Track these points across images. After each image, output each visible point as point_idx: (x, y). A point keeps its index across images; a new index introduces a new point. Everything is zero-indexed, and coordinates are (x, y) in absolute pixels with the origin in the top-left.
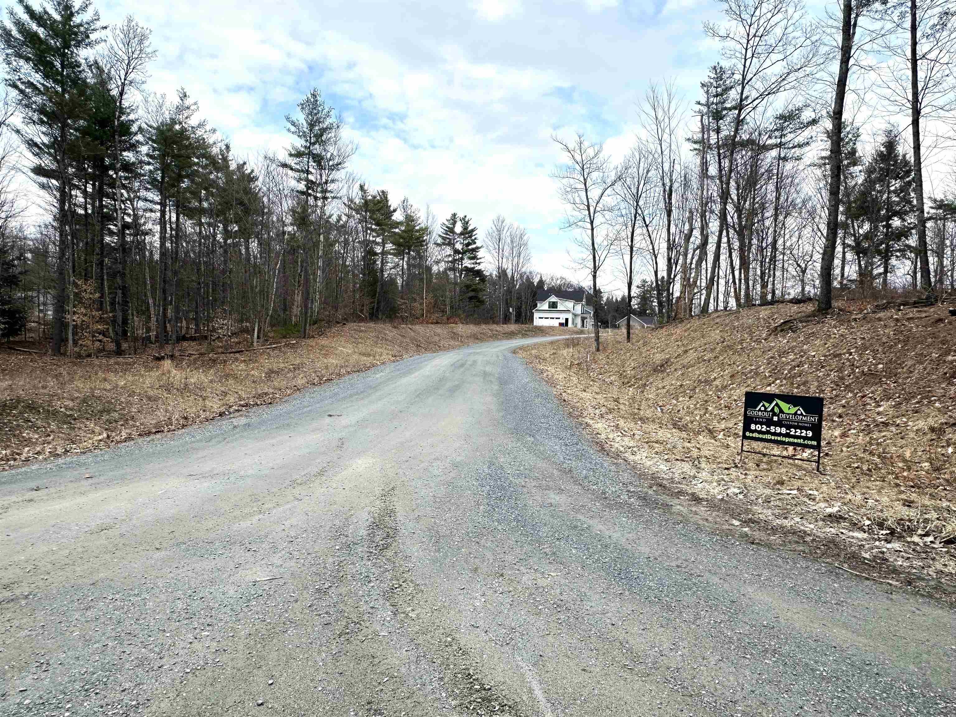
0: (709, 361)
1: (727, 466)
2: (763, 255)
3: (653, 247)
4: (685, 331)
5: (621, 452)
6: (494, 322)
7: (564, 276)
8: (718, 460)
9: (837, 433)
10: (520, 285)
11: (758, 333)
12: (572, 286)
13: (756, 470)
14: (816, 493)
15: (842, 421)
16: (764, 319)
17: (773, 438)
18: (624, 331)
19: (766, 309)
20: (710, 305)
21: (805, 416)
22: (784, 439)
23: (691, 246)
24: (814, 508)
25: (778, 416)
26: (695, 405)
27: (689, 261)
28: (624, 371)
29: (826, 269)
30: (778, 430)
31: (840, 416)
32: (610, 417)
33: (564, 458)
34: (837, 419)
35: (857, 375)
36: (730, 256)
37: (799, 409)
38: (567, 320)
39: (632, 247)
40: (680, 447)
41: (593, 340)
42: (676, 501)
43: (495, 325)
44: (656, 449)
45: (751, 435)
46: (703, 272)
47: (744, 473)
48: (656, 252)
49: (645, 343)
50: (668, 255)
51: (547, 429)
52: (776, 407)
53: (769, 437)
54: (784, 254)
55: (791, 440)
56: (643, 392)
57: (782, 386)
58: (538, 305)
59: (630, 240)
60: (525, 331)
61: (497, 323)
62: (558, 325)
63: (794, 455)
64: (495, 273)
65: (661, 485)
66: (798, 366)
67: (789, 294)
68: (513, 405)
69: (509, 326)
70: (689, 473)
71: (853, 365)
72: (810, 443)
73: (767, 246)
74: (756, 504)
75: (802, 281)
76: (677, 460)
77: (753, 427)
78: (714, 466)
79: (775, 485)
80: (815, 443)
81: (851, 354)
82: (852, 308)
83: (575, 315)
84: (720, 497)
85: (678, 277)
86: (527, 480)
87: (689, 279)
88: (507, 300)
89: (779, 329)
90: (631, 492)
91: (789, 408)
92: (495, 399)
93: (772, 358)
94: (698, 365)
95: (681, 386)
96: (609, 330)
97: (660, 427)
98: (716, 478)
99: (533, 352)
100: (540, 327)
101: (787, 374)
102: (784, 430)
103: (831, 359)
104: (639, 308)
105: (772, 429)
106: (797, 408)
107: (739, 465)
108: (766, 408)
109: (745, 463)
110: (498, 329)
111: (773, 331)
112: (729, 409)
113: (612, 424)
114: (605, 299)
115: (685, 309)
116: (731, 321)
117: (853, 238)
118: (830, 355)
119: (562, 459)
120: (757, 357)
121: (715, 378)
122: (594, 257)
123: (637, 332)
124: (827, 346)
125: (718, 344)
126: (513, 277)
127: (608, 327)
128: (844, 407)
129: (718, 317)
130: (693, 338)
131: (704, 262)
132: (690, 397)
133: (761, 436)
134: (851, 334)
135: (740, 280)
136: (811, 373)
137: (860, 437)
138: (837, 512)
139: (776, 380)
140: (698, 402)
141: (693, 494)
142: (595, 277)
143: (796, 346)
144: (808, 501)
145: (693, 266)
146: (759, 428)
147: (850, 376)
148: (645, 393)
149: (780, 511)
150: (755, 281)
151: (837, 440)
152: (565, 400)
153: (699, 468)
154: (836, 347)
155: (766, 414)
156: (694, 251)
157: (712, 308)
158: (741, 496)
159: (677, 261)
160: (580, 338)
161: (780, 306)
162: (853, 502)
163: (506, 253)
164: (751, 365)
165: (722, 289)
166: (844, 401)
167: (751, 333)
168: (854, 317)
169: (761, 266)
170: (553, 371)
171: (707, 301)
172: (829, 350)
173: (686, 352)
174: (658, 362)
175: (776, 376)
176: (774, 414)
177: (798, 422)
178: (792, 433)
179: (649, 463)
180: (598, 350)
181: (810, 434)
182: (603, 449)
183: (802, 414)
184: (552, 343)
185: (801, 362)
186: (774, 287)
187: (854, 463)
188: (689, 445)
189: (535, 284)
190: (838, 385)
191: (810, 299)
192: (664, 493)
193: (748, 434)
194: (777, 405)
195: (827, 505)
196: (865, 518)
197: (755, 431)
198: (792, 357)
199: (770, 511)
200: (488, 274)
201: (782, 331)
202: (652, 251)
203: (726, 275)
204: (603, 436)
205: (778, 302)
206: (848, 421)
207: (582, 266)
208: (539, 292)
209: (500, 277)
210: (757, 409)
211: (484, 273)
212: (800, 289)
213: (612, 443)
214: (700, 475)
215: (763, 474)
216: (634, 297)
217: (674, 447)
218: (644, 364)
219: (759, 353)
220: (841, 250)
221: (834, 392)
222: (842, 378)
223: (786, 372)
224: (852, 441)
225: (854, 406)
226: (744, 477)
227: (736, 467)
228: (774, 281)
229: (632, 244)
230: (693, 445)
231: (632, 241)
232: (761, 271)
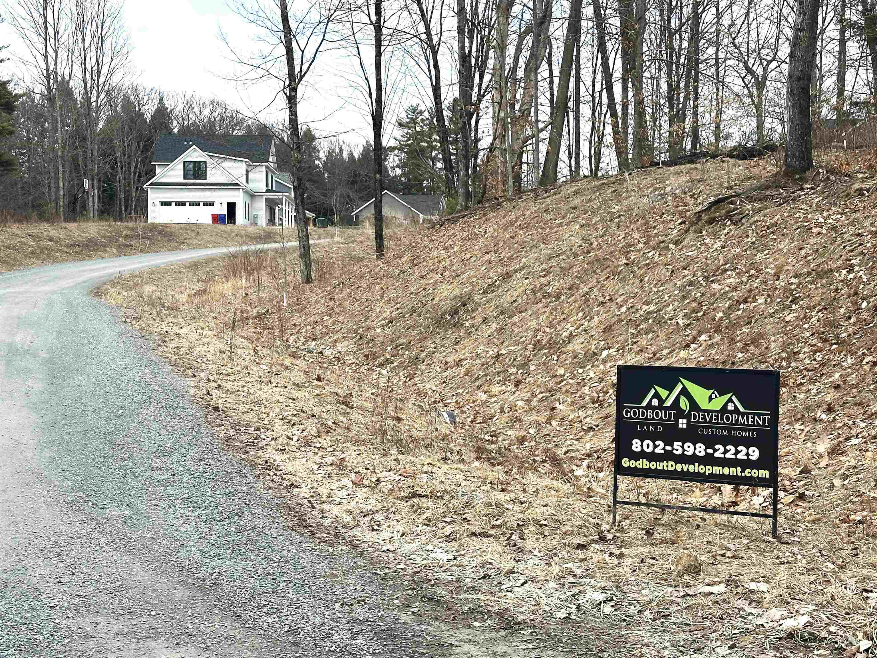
0: (558, 297)
1: (580, 540)
2: (672, 49)
3: (427, 26)
4: (505, 228)
5: (345, 526)
6: (42, 217)
7: (219, 98)
8: (564, 529)
9: (822, 447)
10: (109, 121)
11: (661, 227)
12: (240, 122)
13: (644, 545)
14: (763, 587)
15: (834, 419)
16: (676, 197)
17: (679, 467)
18: (370, 231)
19: (678, 174)
20: (561, 165)
21: (743, 414)
22: (701, 469)
23: (514, 26)
24: (759, 621)
25: (687, 417)
26: (528, 401)
27: (509, 61)
28: (368, 329)
29: (799, 79)
30: (689, 449)
31: (830, 410)
32: (326, 441)
33: (203, 554)
34: (824, 416)
35: (865, 315)
36: (602, 47)
37: (730, 400)
38: (231, 207)
39: (378, 27)
40: (479, 503)
41: (297, 254)
42: (464, 634)
43: (46, 225)
44: (428, 514)
45: (633, 464)
46: (543, 86)
47: (617, 552)
48: (435, 39)
49: (415, 262)
50: (462, 48)
51: (166, 483)
52: (682, 397)
53: (670, 466)
54: (717, 44)
55: (718, 470)
56: (411, 377)
57: (711, 346)
58: (158, 170)
59: (373, 10)
60: (126, 237)
61: (51, 219)
62: (209, 221)
63: (735, 504)
64: (39, 89)
65: (430, 599)
66: (745, 301)
67: (728, 136)
68: (81, 427)
69: (84, 225)
70: (496, 564)
71: (856, 293)
72: (755, 473)
73: (681, 25)
74: (639, 625)
75: (758, 106)
76: (474, 534)
77: (636, 445)
78: (555, 543)
79: (681, 575)
80: (765, 474)
81: (850, 269)
82: (855, 167)
83: (253, 195)
84: (561, 614)
85: (487, 99)
86: (100, 619)
87: (513, 106)
88: (75, 159)
89: (705, 217)
90: (361, 622)
91: (710, 399)
92: (34, 416)
93: (691, 284)
94: (535, 307)
95: (498, 356)
96: (335, 230)
97: (445, 459)
98: (555, 569)
99: (148, 289)
100: (165, 226)
101: (721, 319)
102: (701, 450)
103: (810, 282)
104: (404, 174)
105: (677, 447)
106: (727, 397)
107: (609, 537)
108: (661, 401)
109: (622, 530)
110: (53, 233)
111: (692, 224)
112: (601, 406)
113: (329, 460)
114: (322, 154)
115: (505, 175)
116: (605, 201)
117: (860, 8)
118: (809, 273)
119: (198, 557)
120: (660, 282)
121: (571, 337)
122: (289, 52)
123: (399, 232)
124: (803, 252)
125: (576, 256)
126: (87, 98)
127: (333, 223)
128: (837, 387)
129: (576, 193)
130: (523, 245)
131: (544, 65)
132: (517, 384)
133: (653, 465)
134: (852, 224)
135: (625, 107)
136: (771, 316)
137: (869, 454)
138: (805, 627)
139: (700, 333)
140: (533, 395)
141: (501, 614)
142: (292, 101)
143: (738, 256)
144: (746, 608)
145: (520, 73)
146: (648, 446)
147: (850, 318)
148: (417, 379)
149: (688, 636)
150: (657, 107)
151: (823, 463)
152: (216, 409)
153: (521, 550)
154: (822, 255)
155: (662, 414)
156: (521, 38)
157: (566, 171)
158: (607, 609)
159: (484, 62)
160: (265, 252)
161: (710, 165)
162: (838, 601)
163: (66, 38)
164: (647, 303)
165: (585, 128)
166: (837, 375)
167: (647, 228)
168: (856, 186)
169: (669, 75)
170: (193, 337)
171: (552, 158)
172: (808, 263)
173: (507, 276)
174: (447, 305)
175: (698, 326)
176: (680, 414)
177: (729, 430)
178: (717, 455)
179: (408, 548)
180: (308, 280)
181: (755, 454)
182: (302, 522)
183: (736, 410)
184: (195, 266)
185: (750, 291)
186: (696, 121)
187: (855, 512)
188: (501, 496)
189: (148, 117)
190: (825, 341)
191: (771, 148)
192: (436, 618)
193: (626, 463)
194: (685, 392)
195: (785, 613)
196: (860, 635)
197: (642, 455)
198: (732, 280)
199: (667, 637)
200: (18, 91)
201: (711, 221)
202: (424, 37)
203: (593, 96)
204: (305, 492)
205: (704, 155)
206: (846, 420)
207: (261, 72)
208: (157, 137)
209: (51, 100)
210: (644, 404)
211: (10, 87)
212: (754, 124)
213: (326, 507)
214: (521, 567)
215: (656, 551)
216: (393, 149)
217: (467, 505)
218: (413, 310)
219: (665, 273)
220: (836, 35)
221: (819, 357)
222: (834, 325)
223: (721, 314)
224: (853, 463)
225: (856, 386)
226: (616, 562)
227: (603, 539)
228: (696, 107)
229: (379, 20)
230: (513, 496)
231: (378, 13)
232: (670, 85)
